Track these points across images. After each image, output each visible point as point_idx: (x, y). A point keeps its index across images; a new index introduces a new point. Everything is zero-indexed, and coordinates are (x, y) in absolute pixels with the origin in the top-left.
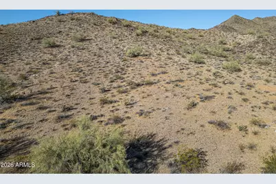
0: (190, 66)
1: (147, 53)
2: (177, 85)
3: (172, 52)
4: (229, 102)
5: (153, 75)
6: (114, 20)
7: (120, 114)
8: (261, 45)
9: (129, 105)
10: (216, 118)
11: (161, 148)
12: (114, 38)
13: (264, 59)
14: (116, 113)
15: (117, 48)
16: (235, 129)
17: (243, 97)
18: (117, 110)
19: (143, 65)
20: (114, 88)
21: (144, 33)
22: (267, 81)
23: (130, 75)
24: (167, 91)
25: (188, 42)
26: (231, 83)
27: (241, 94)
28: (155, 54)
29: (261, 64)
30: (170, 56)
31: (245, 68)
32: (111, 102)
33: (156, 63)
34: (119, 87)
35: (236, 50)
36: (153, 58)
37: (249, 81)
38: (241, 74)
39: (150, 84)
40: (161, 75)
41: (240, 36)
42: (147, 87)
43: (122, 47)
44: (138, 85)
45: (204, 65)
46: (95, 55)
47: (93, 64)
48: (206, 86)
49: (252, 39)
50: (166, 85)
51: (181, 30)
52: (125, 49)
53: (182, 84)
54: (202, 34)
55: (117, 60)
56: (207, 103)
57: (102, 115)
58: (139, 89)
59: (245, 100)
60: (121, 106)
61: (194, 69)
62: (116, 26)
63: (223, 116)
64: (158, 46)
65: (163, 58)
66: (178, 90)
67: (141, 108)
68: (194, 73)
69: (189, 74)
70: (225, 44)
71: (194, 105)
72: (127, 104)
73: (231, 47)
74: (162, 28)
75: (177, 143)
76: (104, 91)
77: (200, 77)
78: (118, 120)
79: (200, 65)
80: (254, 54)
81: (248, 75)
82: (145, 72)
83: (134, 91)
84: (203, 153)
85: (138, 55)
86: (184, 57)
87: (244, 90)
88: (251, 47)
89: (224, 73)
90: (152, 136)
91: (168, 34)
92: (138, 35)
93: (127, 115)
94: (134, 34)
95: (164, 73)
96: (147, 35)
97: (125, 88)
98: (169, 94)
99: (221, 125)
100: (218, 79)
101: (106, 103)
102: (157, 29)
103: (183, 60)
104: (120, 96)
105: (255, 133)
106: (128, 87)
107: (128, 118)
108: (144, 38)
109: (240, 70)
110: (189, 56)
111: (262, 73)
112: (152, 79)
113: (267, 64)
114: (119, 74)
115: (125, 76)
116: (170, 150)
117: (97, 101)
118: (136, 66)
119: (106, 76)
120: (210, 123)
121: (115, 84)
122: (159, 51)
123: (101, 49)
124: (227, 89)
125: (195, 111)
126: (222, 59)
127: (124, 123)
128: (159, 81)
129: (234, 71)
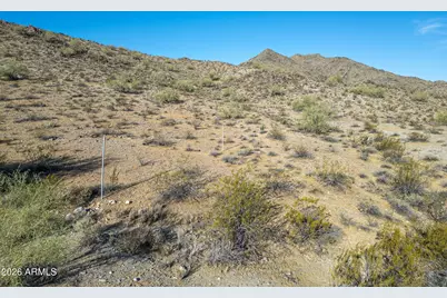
6: (31, 31)
13: (246, 95)
21: (79, 53)
62: (32, 39)
80: (238, 90)
88: (239, 81)
91: (132, 61)
96: (84, 56)
108: (72, 61)
129: (167, 102)
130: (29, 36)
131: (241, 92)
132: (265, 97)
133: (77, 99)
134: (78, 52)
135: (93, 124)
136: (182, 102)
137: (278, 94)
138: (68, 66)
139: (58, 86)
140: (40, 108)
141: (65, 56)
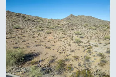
1: (23, 27)
3: (34, 27)
19: (17, 32)
21: (29, 20)
33: (23, 31)
62: (18, 17)
108: (27, 22)
118: (14, 32)
122: (29, 27)
129: (48, 33)
130: (17, 16)
131: (64, 29)
132: (69, 30)
133: (30, 34)
135: (35, 42)
136: (51, 33)
137: (72, 29)
138: (27, 24)
139: (26, 30)
140: (24, 37)
141: (26, 21)
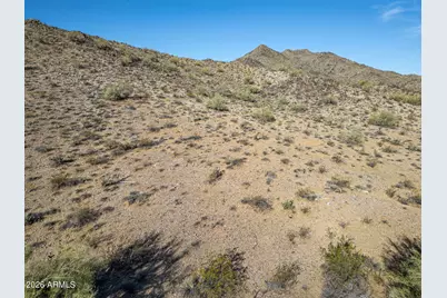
0: (208, 115)
1: (142, 94)
2: (191, 146)
3: (181, 92)
4: (266, 167)
5: (153, 130)
6: (81, 37)
7: (93, 204)
8: (295, 85)
9: (111, 185)
10: (251, 193)
11: (171, 260)
12: (81, 67)
13: (299, 104)
14: (84, 204)
15: (87, 84)
16: (278, 207)
17: (282, 157)
18: (86, 196)
19: (136, 113)
20: (83, 155)
21: (135, 61)
22: (306, 133)
23: (113, 132)
24: (176, 155)
25: (202, 78)
26: (265, 138)
27: (279, 153)
28: (155, 96)
29: (296, 110)
30: (179, 100)
31: (279, 116)
32: (75, 183)
33: (156, 111)
34: (92, 153)
35: (266, 92)
36: (152, 102)
37: (285, 134)
38: (275, 124)
39: (147, 145)
40: (167, 130)
41: (270, 73)
42: (144, 151)
43: (95, 84)
44: (128, 148)
45: (228, 113)
46: (43, 97)
47: (38, 112)
48: (233, 144)
49: (284, 77)
50: (174, 146)
51: (193, 61)
52: (102, 87)
53: (198, 143)
54: (222, 68)
55: (88, 105)
56: (236, 170)
57: (54, 211)
58: (129, 154)
59: (285, 162)
60: (96, 188)
61: (214, 119)
62: (84, 46)
63: (259, 190)
64: (158, 83)
65: (168, 103)
66: (193, 153)
67: (133, 190)
68: (216, 125)
69: (208, 127)
70: (252, 83)
71: (219, 175)
72: (106, 185)
73: (260, 88)
74: (164, 56)
75: (196, 244)
76: (61, 162)
77: (224, 131)
78: (87, 217)
79: (223, 113)
80: (288, 98)
81: (284, 126)
82: (138, 126)
83: (120, 159)
84: (237, 257)
85: (127, 97)
86: (199, 101)
87: (282, 147)
88: (283, 87)
89: (255, 124)
90: (153, 238)
91: (174, 66)
92: (124, 65)
93: (106, 204)
94: (117, 63)
95: (171, 126)
96: (141, 65)
97: (102, 155)
98: (179, 160)
99: (260, 204)
100: (249, 134)
101: (64, 185)
102: (156, 57)
103: (198, 106)
104: (93, 169)
105: (305, 211)
106: (109, 153)
107: (109, 209)
108: (135, 70)
109: (273, 120)
110: (206, 101)
111: (300, 122)
112: (151, 137)
113: (303, 110)
114: (92, 130)
115: (103, 133)
116: (184, 262)
117: (45, 181)
118: (123, 115)
119: (65, 134)
120: (245, 202)
121: (83, 149)
122: (161, 92)
123: (55, 85)
124: (260, 146)
125: (221, 184)
126: (250, 104)
127: (100, 220)
128: (163, 140)
130: (81, 42)
132: (319, 105)
134: (133, 60)
139: (162, 106)
